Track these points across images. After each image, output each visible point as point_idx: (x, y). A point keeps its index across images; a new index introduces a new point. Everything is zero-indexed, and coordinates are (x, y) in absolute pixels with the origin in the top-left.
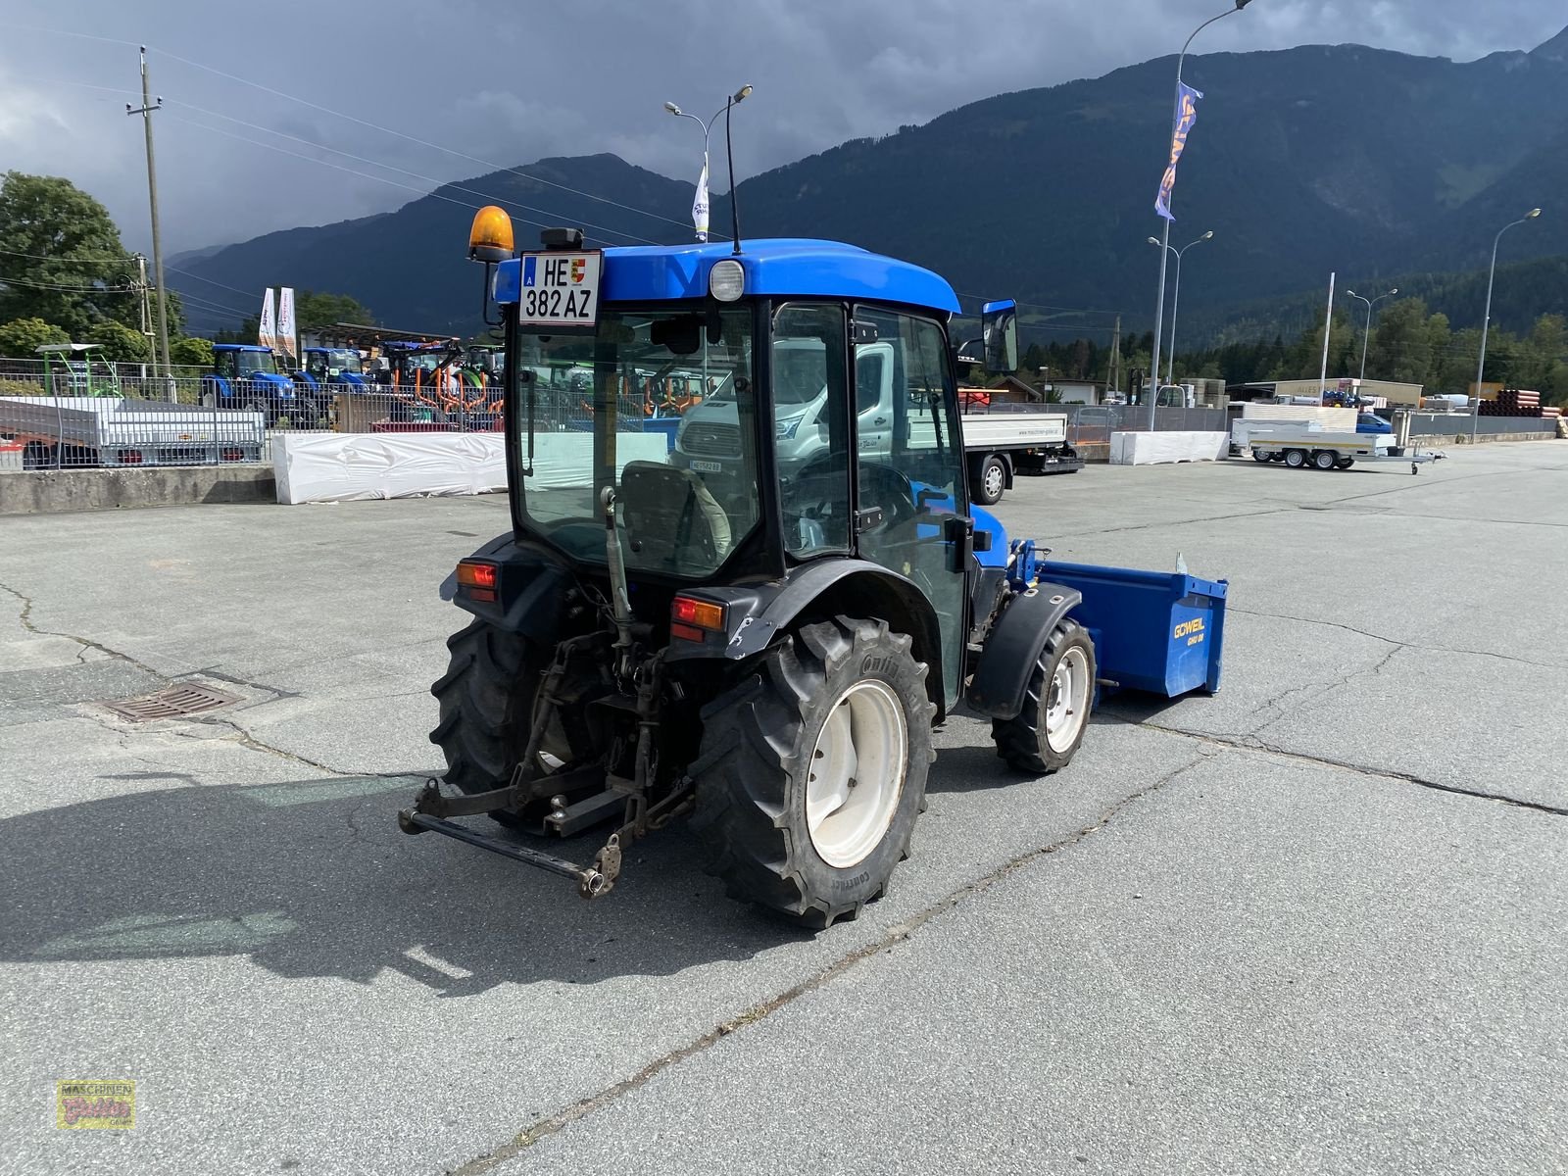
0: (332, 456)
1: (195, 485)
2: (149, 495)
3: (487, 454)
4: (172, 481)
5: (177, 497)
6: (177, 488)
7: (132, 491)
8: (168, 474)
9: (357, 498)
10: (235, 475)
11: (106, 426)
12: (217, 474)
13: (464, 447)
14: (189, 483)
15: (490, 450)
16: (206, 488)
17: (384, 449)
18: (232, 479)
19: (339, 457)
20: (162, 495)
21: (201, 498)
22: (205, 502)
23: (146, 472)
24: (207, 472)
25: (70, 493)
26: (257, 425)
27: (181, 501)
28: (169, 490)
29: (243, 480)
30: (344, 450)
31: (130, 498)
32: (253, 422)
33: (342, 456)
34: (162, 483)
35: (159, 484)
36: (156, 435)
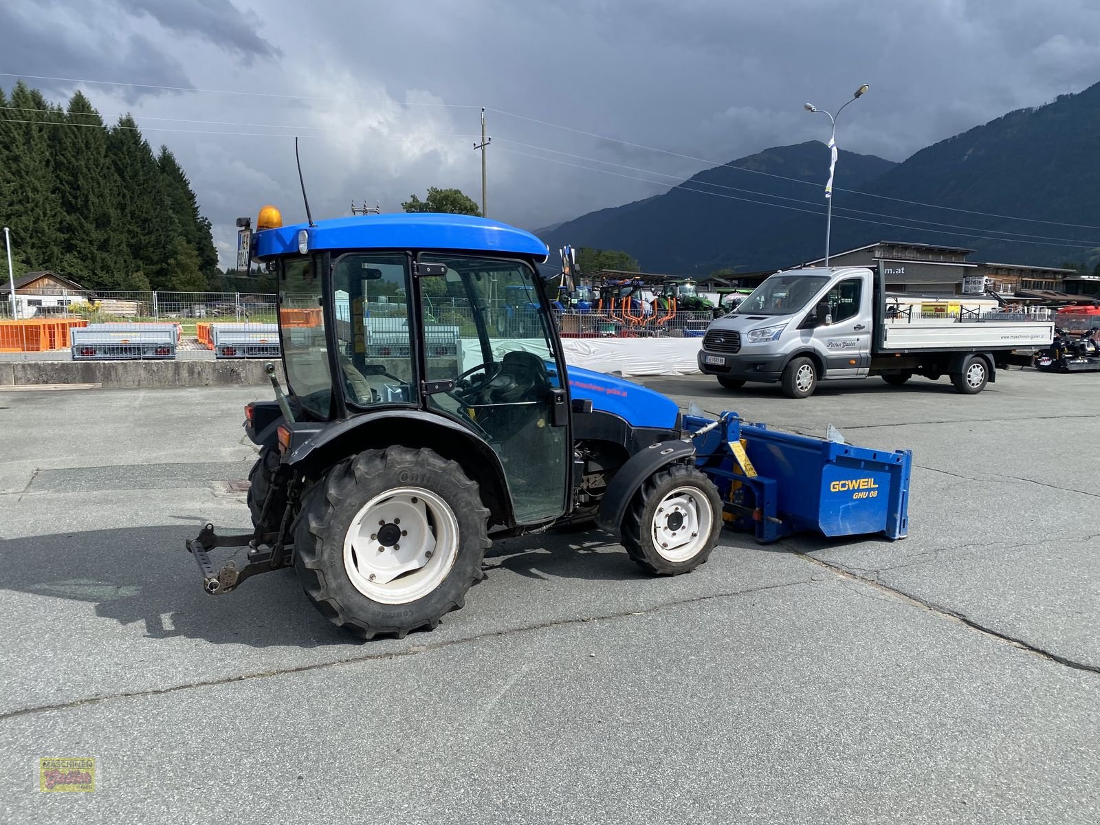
3: (590, 352)
8: (399, 362)
11: (371, 334)
13: (575, 347)
15: (592, 350)
23: (387, 361)
26: (455, 334)
29: (442, 366)
32: (453, 332)
35: (394, 367)
36: (398, 339)
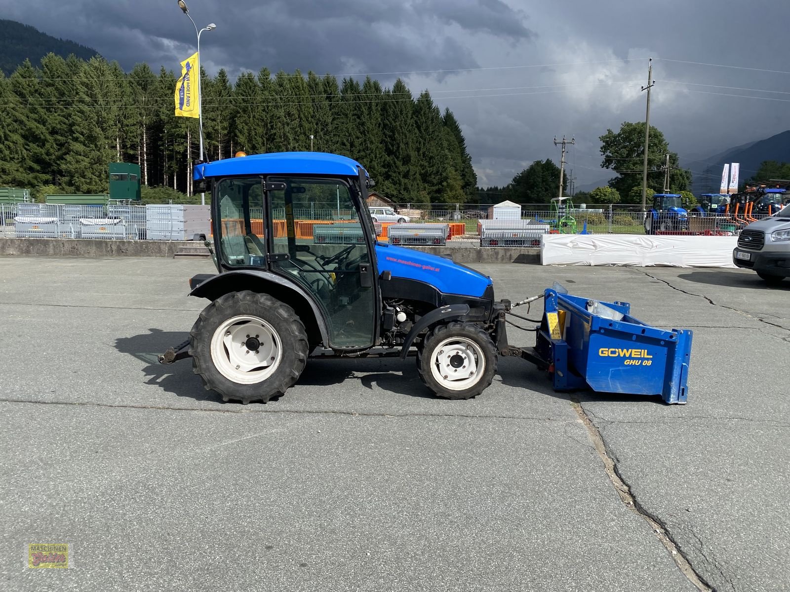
0: (565, 244)
1: (511, 255)
2: (492, 258)
3: (652, 246)
4: (501, 253)
5: (503, 259)
6: (503, 255)
7: (485, 256)
8: (500, 250)
9: (577, 264)
10: (528, 252)
11: (484, 230)
12: (520, 251)
13: (639, 242)
14: (508, 254)
15: (654, 245)
16: (515, 256)
17: (593, 242)
18: (527, 253)
19: (568, 245)
20: (497, 258)
21: (512, 261)
22: (513, 262)
23: (491, 249)
24: (516, 250)
25: (463, 256)
26: (546, 231)
27: (504, 261)
28: (500, 256)
29: (531, 254)
30: (571, 242)
31: (484, 259)
32: (545, 229)
33: (570, 245)
34: (497, 253)
35: (496, 254)
36: (503, 234)
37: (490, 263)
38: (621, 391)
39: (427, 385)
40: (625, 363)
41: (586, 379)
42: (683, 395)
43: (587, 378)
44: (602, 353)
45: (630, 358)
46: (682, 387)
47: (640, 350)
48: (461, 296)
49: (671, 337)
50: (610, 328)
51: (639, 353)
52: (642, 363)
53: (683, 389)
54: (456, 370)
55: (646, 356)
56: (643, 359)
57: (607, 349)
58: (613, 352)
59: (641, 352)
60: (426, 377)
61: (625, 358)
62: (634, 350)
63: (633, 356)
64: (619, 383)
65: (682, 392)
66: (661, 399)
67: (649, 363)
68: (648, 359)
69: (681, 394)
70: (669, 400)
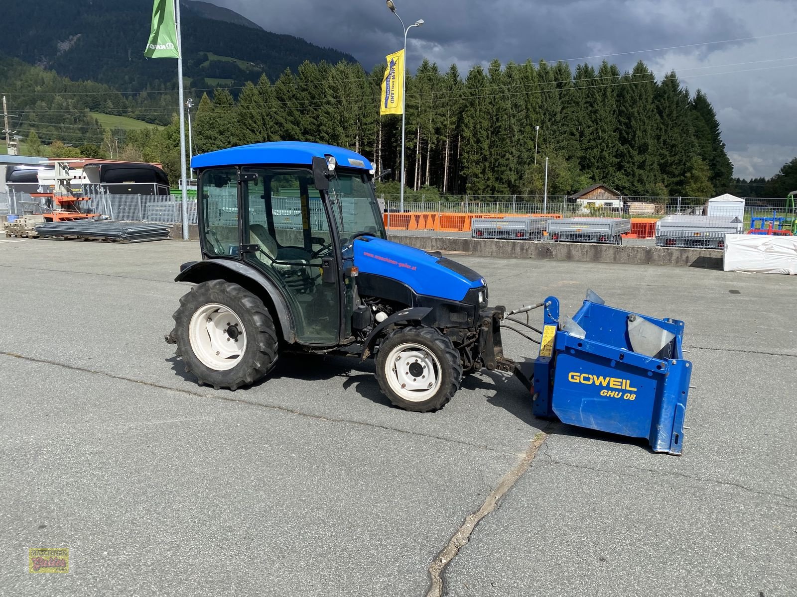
0: (755, 247)
1: (687, 257)
2: (664, 260)
4: (676, 254)
5: (677, 262)
6: (678, 257)
7: (656, 257)
8: (676, 251)
9: (770, 272)
10: (710, 254)
11: (659, 228)
12: (700, 253)
14: (684, 256)
16: (693, 258)
18: (708, 256)
19: (759, 248)
20: (670, 260)
21: (690, 264)
22: (691, 266)
23: (666, 249)
24: (695, 252)
25: (629, 256)
27: (679, 264)
28: (674, 258)
29: (713, 257)
30: (764, 244)
31: (655, 260)
33: (763, 248)
34: (671, 255)
35: (669, 255)
37: (661, 265)
38: (595, 427)
39: (383, 392)
40: (601, 394)
41: (552, 407)
42: (676, 443)
43: (553, 405)
44: (573, 377)
45: (608, 388)
46: (675, 433)
47: (621, 380)
48: (438, 298)
49: (659, 367)
50: (579, 348)
51: (620, 384)
52: (623, 396)
53: (677, 436)
54: (415, 380)
55: (628, 388)
56: (625, 391)
57: (579, 374)
58: (586, 379)
59: (622, 383)
60: (381, 383)
61: (601, 387)
62: (612, 379)
63: (611, 386)
64: (594, 418)
65: (676, 439)
66: (647, 444)
67: (633, 397)
68: (631, 392)
69: (673, 441)
70: (655, 447)
